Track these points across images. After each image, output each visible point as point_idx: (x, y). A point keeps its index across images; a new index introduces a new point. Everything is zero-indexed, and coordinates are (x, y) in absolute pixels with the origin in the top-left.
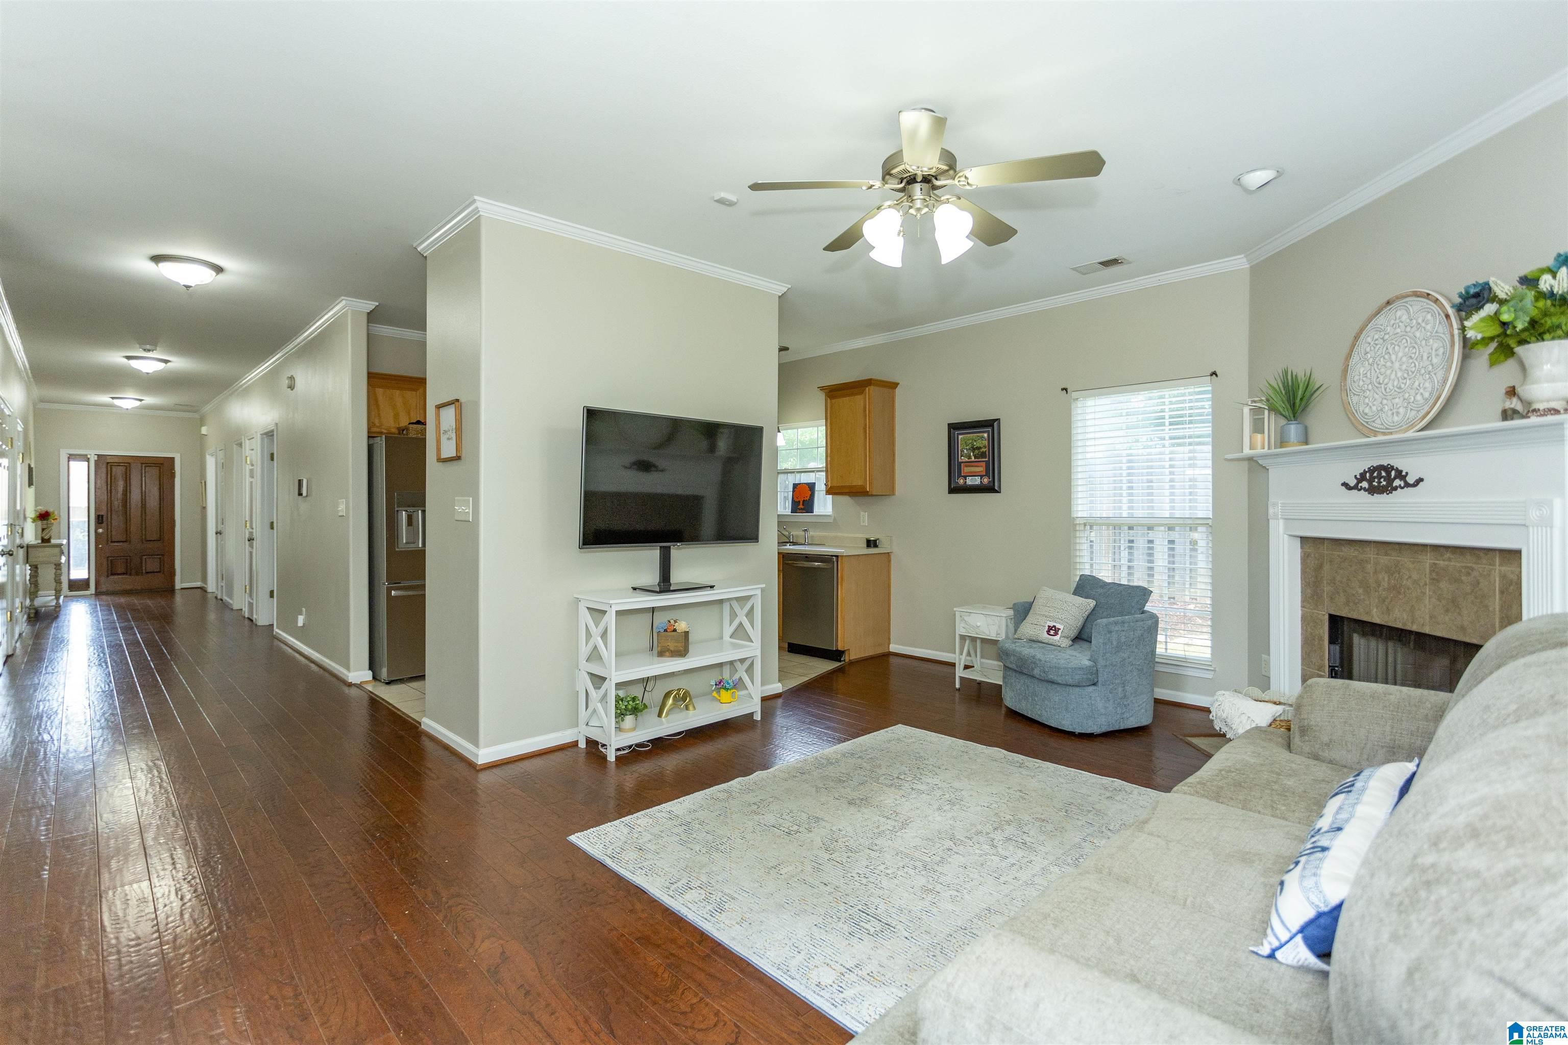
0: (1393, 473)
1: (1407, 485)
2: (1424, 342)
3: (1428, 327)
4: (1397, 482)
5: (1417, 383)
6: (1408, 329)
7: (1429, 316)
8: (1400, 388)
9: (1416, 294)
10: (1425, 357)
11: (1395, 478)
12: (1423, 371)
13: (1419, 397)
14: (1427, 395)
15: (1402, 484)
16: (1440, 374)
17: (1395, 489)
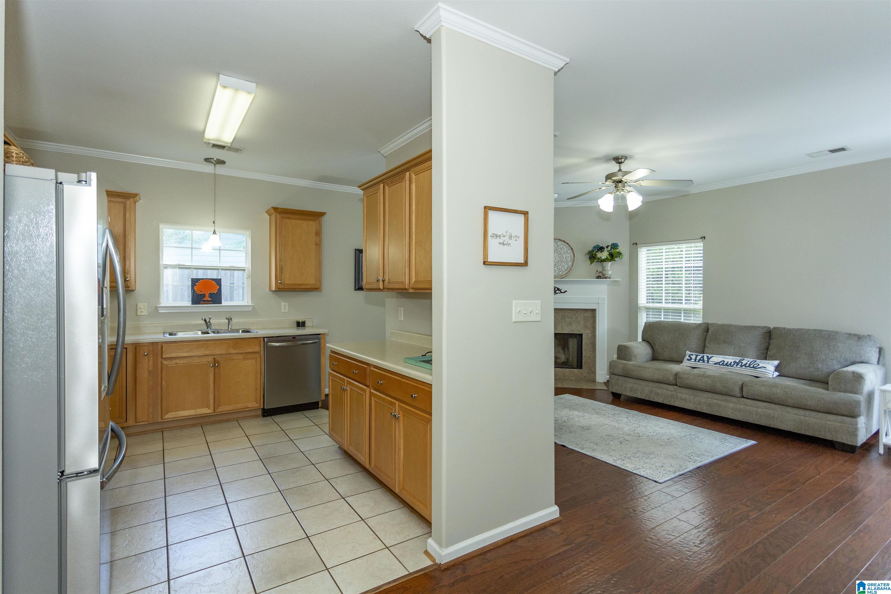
0: (556, 289)
1: (561, 292)
2: (563, 254)
3: (564, 250)
4: (558, 292)
5: (562, 265)
6: (557, 249)
7: (564, 247)
8: (556, 265)
9: (560, 240)
10: (564, 258)
11: (557, 290)
12: (564, 262)
13: (563, 268)
14: (566, 268)
15: (560, 292)
16: (570, 263)
17: (557, 293)
